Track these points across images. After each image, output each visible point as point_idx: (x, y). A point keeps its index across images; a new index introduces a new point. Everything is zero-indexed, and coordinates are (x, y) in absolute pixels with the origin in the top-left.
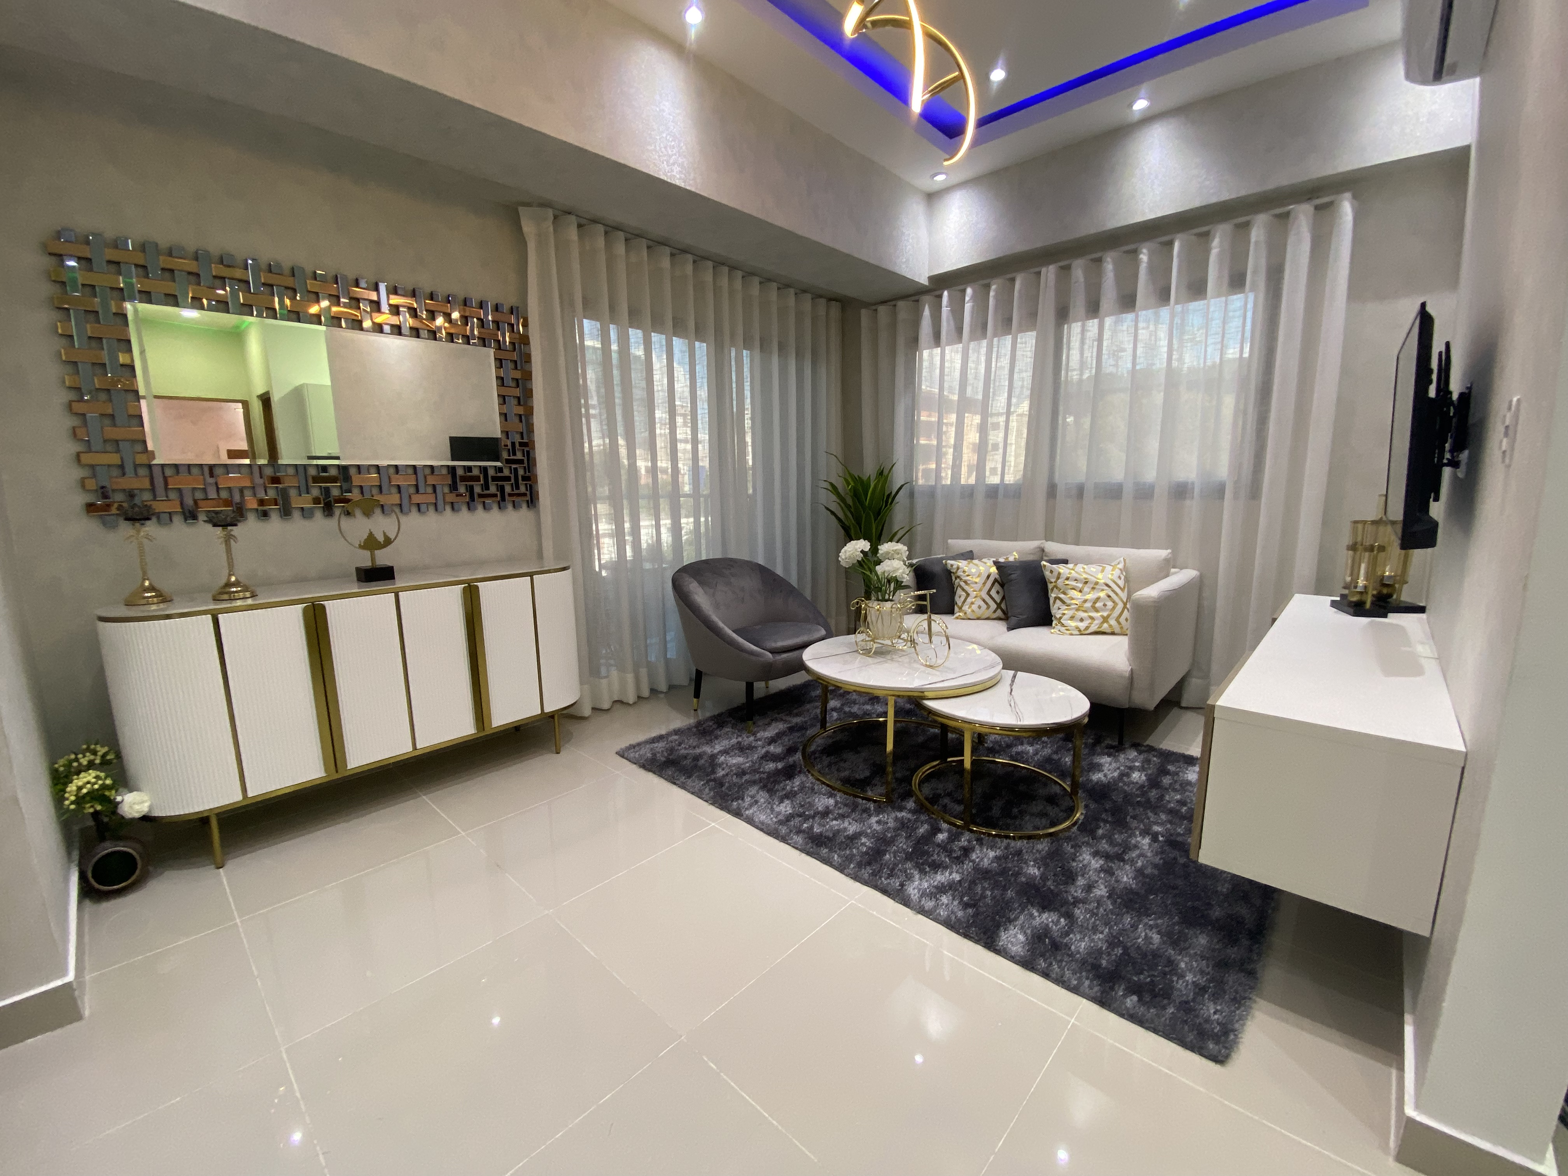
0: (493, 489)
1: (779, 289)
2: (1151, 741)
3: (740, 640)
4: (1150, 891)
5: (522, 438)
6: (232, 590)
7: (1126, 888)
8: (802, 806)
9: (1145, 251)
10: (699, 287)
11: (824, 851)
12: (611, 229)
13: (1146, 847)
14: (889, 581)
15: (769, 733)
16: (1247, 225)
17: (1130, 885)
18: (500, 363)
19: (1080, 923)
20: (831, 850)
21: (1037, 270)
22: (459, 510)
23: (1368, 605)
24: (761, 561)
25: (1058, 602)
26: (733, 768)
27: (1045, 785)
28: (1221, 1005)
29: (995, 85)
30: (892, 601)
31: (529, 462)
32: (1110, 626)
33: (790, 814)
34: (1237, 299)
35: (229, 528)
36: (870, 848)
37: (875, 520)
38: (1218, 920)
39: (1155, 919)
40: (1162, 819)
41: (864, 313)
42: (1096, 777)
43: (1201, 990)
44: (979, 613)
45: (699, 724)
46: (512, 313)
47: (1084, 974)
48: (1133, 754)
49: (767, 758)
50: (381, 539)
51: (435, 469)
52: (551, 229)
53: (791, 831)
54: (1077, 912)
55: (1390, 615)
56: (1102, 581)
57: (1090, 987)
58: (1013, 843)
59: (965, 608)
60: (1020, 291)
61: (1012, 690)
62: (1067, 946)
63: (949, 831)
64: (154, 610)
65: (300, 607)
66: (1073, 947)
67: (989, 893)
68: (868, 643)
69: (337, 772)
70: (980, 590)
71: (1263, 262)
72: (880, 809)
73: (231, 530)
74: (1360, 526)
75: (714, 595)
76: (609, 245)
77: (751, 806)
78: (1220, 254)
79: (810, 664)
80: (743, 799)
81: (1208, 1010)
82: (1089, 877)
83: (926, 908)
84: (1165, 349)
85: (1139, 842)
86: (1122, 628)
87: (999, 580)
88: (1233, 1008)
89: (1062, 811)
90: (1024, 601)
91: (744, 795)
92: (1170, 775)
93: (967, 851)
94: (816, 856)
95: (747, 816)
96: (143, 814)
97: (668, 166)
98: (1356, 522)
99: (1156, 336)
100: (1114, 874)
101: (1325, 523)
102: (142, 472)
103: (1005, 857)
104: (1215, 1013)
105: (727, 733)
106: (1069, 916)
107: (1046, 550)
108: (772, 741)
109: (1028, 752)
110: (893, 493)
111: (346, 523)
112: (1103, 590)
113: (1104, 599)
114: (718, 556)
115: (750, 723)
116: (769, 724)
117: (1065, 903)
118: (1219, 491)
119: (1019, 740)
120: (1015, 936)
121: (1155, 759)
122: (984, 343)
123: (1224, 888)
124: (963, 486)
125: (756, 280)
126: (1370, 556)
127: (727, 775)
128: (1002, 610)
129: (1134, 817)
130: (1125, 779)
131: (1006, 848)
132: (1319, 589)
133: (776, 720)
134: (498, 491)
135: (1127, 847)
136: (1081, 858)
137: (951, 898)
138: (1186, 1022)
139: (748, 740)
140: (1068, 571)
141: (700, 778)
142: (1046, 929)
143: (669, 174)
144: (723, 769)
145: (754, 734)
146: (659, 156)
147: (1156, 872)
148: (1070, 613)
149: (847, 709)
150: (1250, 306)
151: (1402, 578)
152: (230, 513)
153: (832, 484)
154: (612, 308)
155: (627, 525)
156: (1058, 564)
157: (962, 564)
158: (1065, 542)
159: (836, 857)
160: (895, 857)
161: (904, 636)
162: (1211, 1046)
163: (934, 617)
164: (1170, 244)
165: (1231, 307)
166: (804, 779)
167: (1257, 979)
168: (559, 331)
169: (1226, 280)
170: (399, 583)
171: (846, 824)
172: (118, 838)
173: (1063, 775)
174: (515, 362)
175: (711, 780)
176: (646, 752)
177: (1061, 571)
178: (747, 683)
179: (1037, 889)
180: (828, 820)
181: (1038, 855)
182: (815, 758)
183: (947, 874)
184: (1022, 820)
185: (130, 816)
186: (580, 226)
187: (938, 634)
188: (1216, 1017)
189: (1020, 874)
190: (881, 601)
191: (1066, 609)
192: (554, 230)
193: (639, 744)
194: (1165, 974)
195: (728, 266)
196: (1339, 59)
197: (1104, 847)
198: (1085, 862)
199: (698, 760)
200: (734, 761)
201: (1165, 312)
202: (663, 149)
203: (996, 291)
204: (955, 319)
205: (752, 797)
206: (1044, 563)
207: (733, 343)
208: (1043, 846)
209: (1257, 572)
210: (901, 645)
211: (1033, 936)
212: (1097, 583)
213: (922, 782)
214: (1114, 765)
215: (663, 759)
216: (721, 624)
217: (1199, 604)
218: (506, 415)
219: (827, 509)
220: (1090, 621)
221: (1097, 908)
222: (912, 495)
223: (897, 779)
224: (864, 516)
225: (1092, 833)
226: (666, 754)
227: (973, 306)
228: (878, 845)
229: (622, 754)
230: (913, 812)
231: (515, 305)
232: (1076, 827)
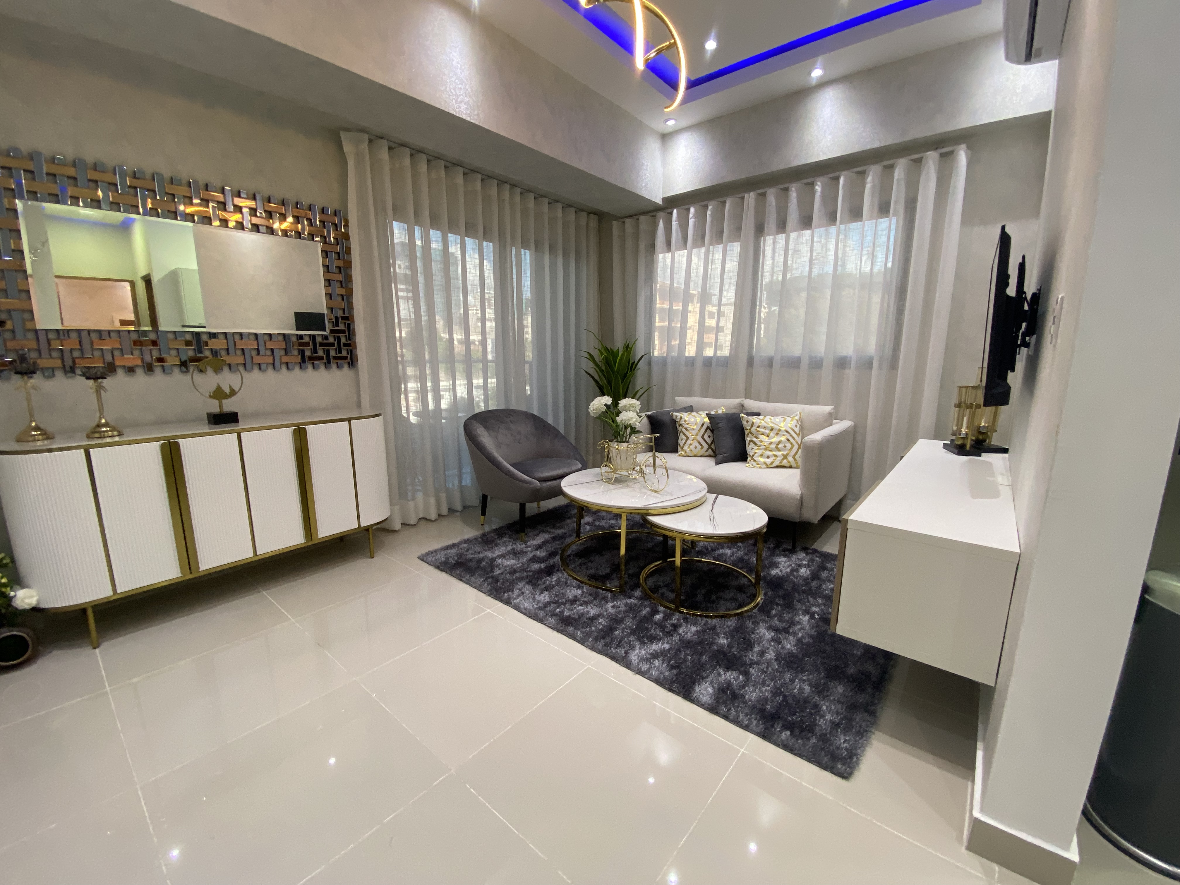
0: (320, 353)
1: (549, 203)
2: (815, 546)
3: (516, 471)
4: (806, 655)
5: (344, 313)
6: (103, 429)
7: (789, 653)
8: (557, 596)
9: (819, 183)
10: (486, 200)
11: (571, 629)
12: (415, 152)
13: (805, 623)
14: (626, 428)
15: (538, 541)
16: (892, 167)
17: (792, 650)
18: (326, 254)
19: (753, 679)
20: (576, 628)
21: (741, 195)
22: (293, 369)
23: (968, 447)
24: (535, 412)
25: (752, 445)
26: (507, 568)
27: (737, 578)
28: (849, 736)
29: (709, 53)
30: (628, 442)
31: (350, 332)
32: (789, 462)
33: (548, 602)
34: (884, 222)
35: (99, 380)
36: (604, 626)
37: (622, 382)
38: (852, 675)
39: (808, 675)
40: (818, 603)
41: (615, 224)
42: (775, 572)
43: (836, 726)
44: (695, 452)
45: (484, 535)
46: (336, 215)
47: (753, 716)
48: (802, 555)
49: (534, 561)
50: (227, 391)
51: (273, 337)
52: (367, 150)
53: (547, 615)
54: (752, 671)
55: (983, 454)
56: (783, 429)
57: (757, 726)
58: (709, 621)
59: (686, 448)
60: (729, 211)
61: (713, 508)
62: (743, 696)
63: (664, 612)
64: (40, 446)
65: (159, 443)
66: (747, 697)
67: (689, 658)
68: (610, 474)
69: (191, 573)
70: (697, 435)
71: (903, 195)
72: (614, 598)
73: (101, 382)
74: (964, 390)
75: (496, 437)
76: (414, 165)
77: (518, 596)
78: (873, 187)
79: (567, 490)
80: (512, 591)
81: (840, 740)
82: (763, 645)
83: (643, 670)
84: (833, 257)
85: (800, 619)
86: (797, 463)
87: (710, 427)
88: (857, 738)
89: (748, 597)
90: (728, 443)
91: (513, 588)
92: (827, 570)
93: (675, 627)
94: (564, 633)
95: (515, 604)
96: (33, 606)
97: (456, 103)
98: (961, 387)
99: (826, 247)
100: (781, 642)
101: (941, 387)
102: (30, 335)
103: (704, 631)
104: (844, 742)
105: (505, 542)
106: (746, 674)
107: (745, 406)
108: (539, 547)
109: (727, 554)
110: (636, 362)
111: (198, 378)
112: (784, 435)
113: (784, 442)
114: (502, 407)
115: (523, 534)
116: (538, 535)
117: (745, 664)
118: (868, 364)
119: (721, 546)
120: (706, 689)
121: (817, 559)
122: (703, 250)
123: (858, 652)
124: (687, 357)
125: (532, 196)
126: (970, 412)
127: (502, 573)
128: (712, 450)
129: (799, 601)
130: (795, 573)
131: (705, 624)
132: (937, 437)
133: (543, 532)
134: (324, 354)
135: (792, 623)
136: (758, 631)
137: (661, 662)
138: (822, 749)
139: (520, 546)
140: (759, 421)
141: (481, 576)
142: (728, 684)
143: (457, 110)
144: (500, 569)
145: (526, 543)
146: (449, 95)
147: (811, 641)
148: (759, 452)
149: (597, 523)
150: (893, 227)
151: (992, 428)
152: (100, 369)
153: (589, 354)
154: (416, 214)
155: (429, 384)
156: (752, 416)
157: (685, 416)
158: (759, 400)
159: (579, 633)
160: (623, 633)
161: (638, 468)
162: (840, 766)
163: (657, 454)
164: (837, 179)
165: (879, 228)
166: (560, 575)
167: (875, 716)
168: (374, 231)
169: (876, 207)
170: (242, 425)
171: (589, 609)
172: (12, 625)
173: (750, 571)
174: (338, 254)
175: (489, 578)
176: (441, 557)
177: (754, 421)
178: (521, 504)
179: (725, 655)
180: (575, 606)
181: (727, 630)
182: (570, 560)
183: (660, 644)
184: (718, 603)
185: (22, 608)
186: (390, 148)
187: (661, 467)
188: (845, 745)
189: (714, 643)
190: (620, 442)
191: (757, 449)
192: (369, 150)
193: (436, 551)
194: (812, 714)
195: (510, 184)
196: (960, 44)
197: (775, 623)
198: (761, 634)
199: (481, 563)
200: (509, 563)
201: (833, 230)
202: (452, 90)
203: (712, 211)
204: (681, 231)
205: (520, 590)
206: (742, 415)
207: (513, 244)
208: (731, 623)
209: (894, 421)
210: (635, 476)
211: (719, 689)
212: (779, 430)
213: (647, 577)
214: (788, 563)
215: (453, 562)
216: (501, 460)
217: (853, 445)
218: (330, 295)
219: (586, 372)
220: (774, 458)
221: (767, 668)
222: (649, 363)
223: (629, 575)
224: (614, 378)
225: (768, 613)
226: (456, 558)
227: (695, 222)
228: (611, 624)
229: (422, 558)
230: (640, 599)
231: (337, 208)
232: (757, 609)
